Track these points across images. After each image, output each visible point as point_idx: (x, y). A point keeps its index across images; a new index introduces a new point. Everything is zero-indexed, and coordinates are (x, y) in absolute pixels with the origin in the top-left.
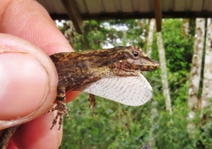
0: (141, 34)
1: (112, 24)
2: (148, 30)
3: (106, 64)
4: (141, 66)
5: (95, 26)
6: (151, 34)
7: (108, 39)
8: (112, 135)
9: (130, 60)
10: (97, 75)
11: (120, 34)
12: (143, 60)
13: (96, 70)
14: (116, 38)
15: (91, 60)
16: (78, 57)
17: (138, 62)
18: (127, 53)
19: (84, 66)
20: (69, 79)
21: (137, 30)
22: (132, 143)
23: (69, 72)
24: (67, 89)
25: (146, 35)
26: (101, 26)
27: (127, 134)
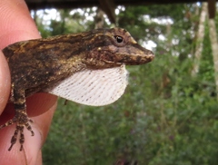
0: (189, 27)
1: (152, 16)
2: (198, 23)
3: (77, 53)
4: (128, 57)
5: (132, 19)
6: (201, 28)
7: (149, 35)
8: (152, 149)
9: (112, 48)
10: (65, 69)
11: (163, 29)
12: (131, 48)
13: (63, 62)
14: (158, 34)
15: (56, 49)
16: (38, 46)
17: (123, 51)
18: (109, 37)
19: (47, 57)
20: (28, 78)
21: (184, 24)
22: (177, 159)
23: (27, 67)
24: (27, 92)
25: (196, 29)
26: (140, 19)
27: (171, 147)
